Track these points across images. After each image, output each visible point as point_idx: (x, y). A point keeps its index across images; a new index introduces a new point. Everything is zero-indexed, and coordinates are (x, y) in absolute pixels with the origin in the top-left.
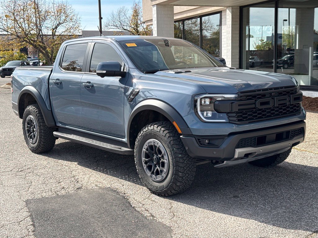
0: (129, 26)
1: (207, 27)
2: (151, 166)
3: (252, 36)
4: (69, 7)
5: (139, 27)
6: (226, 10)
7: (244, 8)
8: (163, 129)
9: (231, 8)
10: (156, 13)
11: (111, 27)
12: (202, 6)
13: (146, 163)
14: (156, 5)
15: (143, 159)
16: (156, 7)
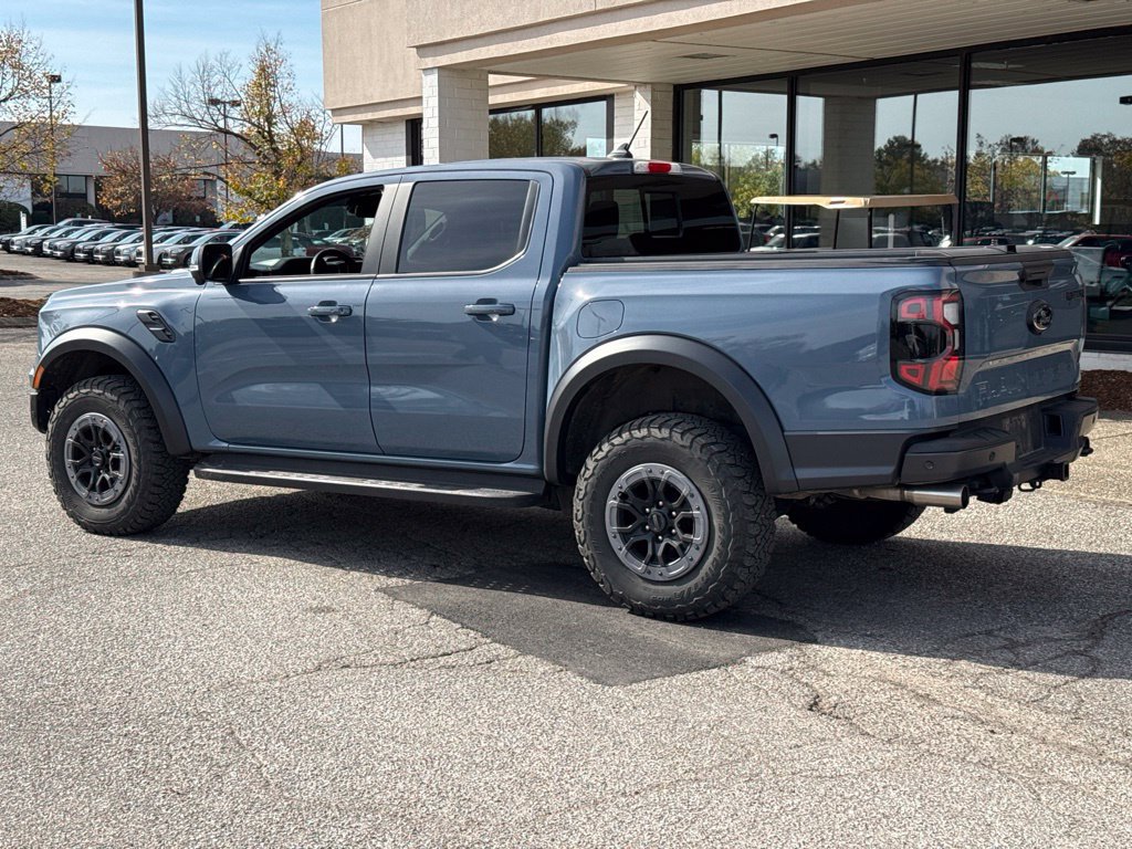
4: (30, 47)
5: (275, 124)
6: (632, 92)
9: (649, 87)
12: (543, 77)
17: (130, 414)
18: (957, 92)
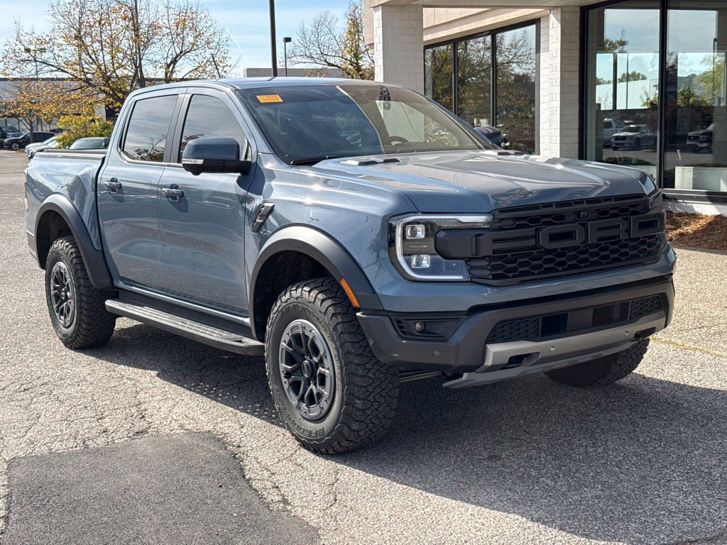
0: (339, 56)
1: (520, 55)
2: (300, 383)
3: (643, 76)
4: (203, 16)
5: (361, 58)
6: (548, 16)
7: (590, 11)
8: (321, 296)
9: (559, 10)
10: (381, 25)
11: (300, 60)
12: (495, 7)
13: (288, 375)
14: (380, 8)
15: (283, 366)
16: (380, 12)
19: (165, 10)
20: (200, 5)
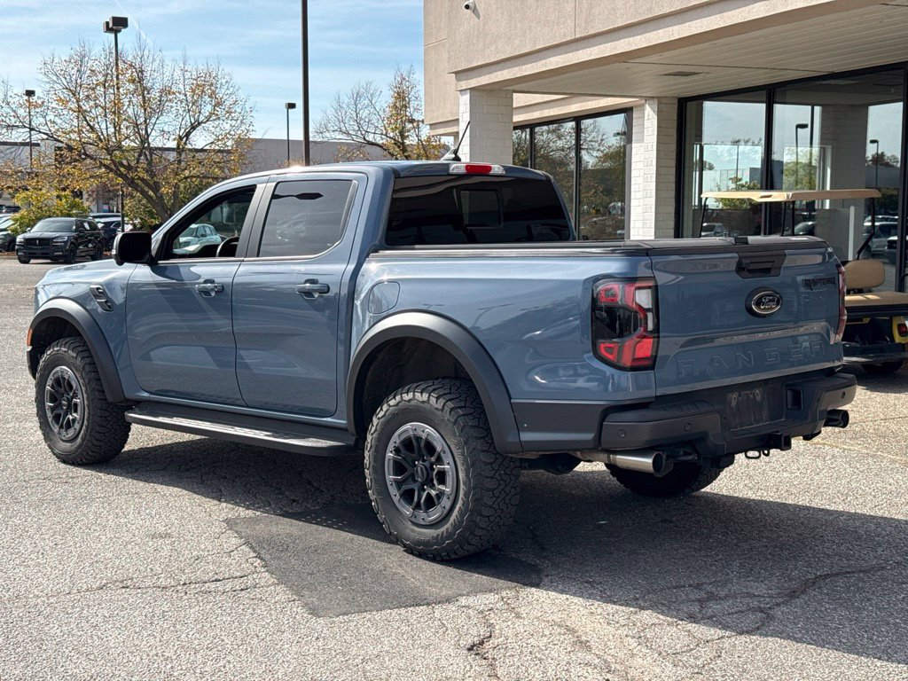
0: (382, 134)
4: (224, 81)
5: (408, 136)
6: (642, 106)
7: (689, 103)
9: (656, 101)
11: (333, 136)
17: (84, 368)
18: (901, 104)
19: (179, 72)
20: (220, 69)
